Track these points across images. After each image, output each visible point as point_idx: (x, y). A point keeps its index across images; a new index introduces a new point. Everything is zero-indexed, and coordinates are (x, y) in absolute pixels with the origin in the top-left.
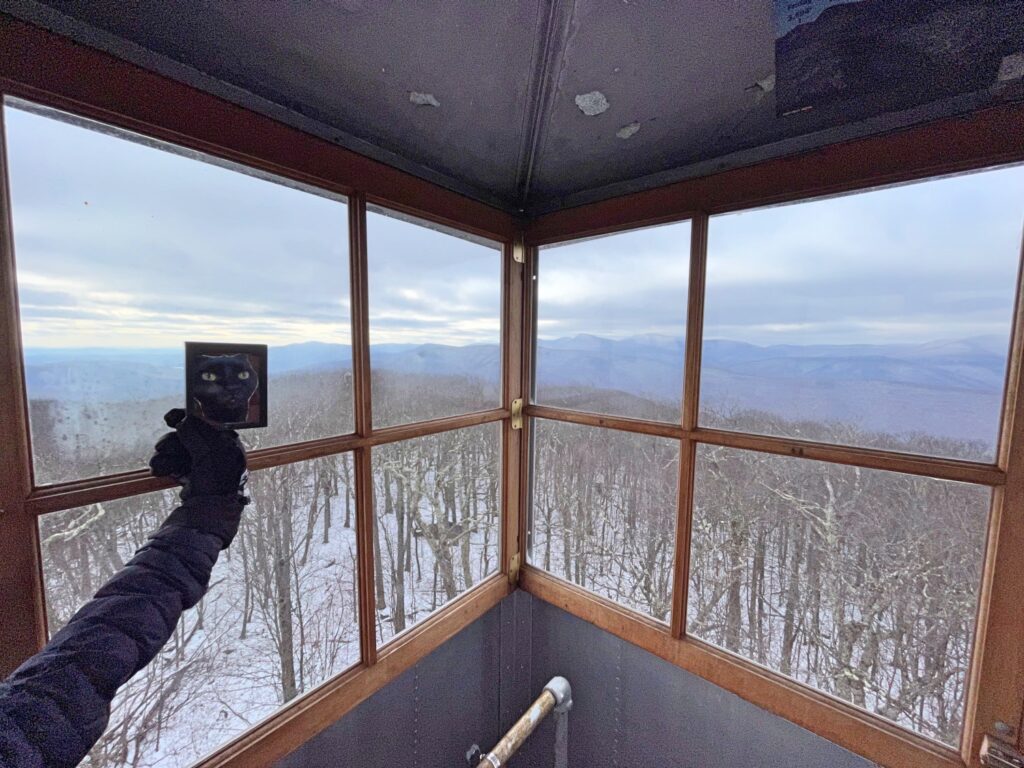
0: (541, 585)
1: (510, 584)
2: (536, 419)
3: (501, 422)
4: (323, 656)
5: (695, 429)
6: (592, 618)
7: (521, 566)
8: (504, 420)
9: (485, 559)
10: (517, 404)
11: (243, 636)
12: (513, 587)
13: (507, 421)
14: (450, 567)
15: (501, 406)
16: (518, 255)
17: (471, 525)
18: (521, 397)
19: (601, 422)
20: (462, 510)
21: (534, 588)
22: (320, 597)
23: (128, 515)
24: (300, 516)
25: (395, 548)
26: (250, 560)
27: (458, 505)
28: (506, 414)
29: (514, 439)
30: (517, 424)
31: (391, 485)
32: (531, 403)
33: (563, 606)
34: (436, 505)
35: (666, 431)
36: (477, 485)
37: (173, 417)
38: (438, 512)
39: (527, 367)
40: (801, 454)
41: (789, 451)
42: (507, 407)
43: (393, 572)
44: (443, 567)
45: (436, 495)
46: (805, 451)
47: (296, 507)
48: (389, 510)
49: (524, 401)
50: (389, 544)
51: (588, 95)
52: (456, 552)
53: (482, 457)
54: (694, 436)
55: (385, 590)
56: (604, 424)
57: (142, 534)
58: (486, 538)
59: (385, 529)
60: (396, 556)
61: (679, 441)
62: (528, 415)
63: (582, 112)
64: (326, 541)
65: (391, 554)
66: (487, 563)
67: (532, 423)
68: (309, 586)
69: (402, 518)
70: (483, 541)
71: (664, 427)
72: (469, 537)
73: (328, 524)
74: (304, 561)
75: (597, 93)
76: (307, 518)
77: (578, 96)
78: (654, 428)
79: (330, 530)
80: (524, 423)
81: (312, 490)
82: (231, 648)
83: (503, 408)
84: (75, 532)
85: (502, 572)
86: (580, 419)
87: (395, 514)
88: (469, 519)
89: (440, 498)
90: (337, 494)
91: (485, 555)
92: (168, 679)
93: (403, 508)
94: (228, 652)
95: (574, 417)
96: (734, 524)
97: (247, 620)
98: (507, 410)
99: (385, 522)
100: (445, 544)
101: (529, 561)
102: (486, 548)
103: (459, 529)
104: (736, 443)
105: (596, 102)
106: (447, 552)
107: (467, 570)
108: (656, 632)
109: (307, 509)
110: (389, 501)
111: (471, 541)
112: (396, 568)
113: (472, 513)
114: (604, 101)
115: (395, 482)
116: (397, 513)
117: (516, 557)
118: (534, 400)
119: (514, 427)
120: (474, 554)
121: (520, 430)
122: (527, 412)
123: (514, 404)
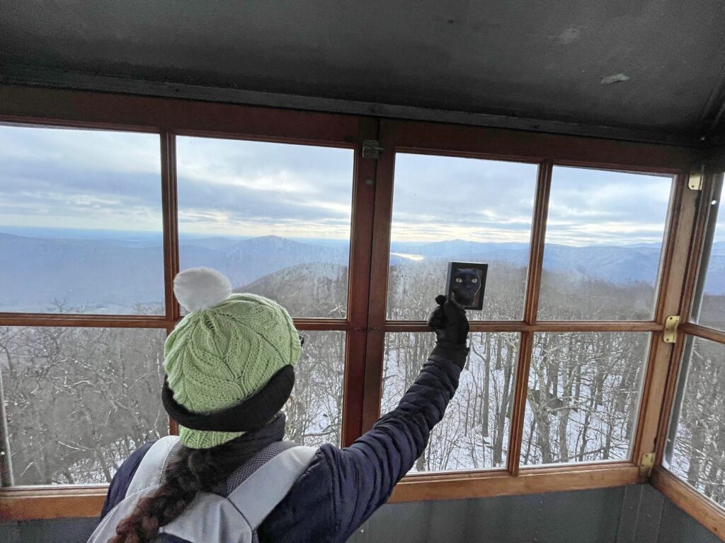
1: (639, 475)
2: (695, 337)
3: (650, 334)
4: (443, 448)
7: (655, 466)
8: (654, 332)
9: (584, 438)
10: (674, 320)
12: (643, 480)
13: (658, 333)
14: (547, 431)
15: (653, 318)
17: (572, 403)
18: (679, 314)
20: (565, 388)
25: (501, 396)
26: (409, 369)
27: (561, 382)
28: (658, 328)
29: (664, 352)
31: (503, 349)
32: (692, 322)
34: (541, 376)
36: (582, 371)
37: (440, 299)
38: (542, 382)
42: (659, 321)
43: (497, 414)
44: (540, 427)
45: (542, 368)
48: (498, 367)
49: (682, 320)
50: (496, 392)
52: (555, 421)
53: (590, 347)
55: (489, 424)
59: (495, 381)
60: (500, 403)
62: (686, 332)
65: (497, 399)
66: (585, 442)
67: (690, 340)
69: (509, 377)
70: (583, 421)
72: (568, 414)
80: (679, 339)
83: (655, 321)
85: (632, 461)
87: (503, 372)
88: (571, 397)
89: (545, 371)
91: (584, 435)
93: (510, 370)
98: (660, 324)
99: (495, 375)
100: (545, 410)
101: (666, 465)
102: (586, 429)
103: (559, 403)
106: (546, 417)
107: (563, 438)
110: (499, 360)
111: (569, 416)
112: (500, 412)
113: (574, 393)
115: (506, 347)
116: (506, 371)
117: (650, 455)
118: (695, 319)
119: (665, 340)
120: (572, 428)
121: (673, 344)
122: (684, 329)
123: (669, 319)
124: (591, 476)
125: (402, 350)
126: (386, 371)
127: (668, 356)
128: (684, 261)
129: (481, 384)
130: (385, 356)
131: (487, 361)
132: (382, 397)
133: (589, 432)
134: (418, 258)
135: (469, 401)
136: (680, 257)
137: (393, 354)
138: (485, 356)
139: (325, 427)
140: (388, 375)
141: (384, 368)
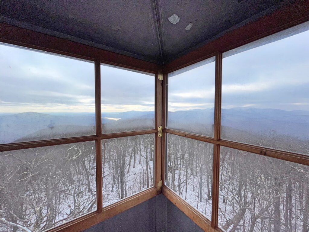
0: (168, 194)
2: (168, 134)
3: (154, 134)
5: (219, 140)
6: (183, 210)
7: (162, 185)
8: (155, 133)
11: (112, 191)
12: (158, 193)
13: (156, 134)
16: (160, 78)
18: (162, 126)
19: (186, 135)
21: (166, 194)
22: (131, 183)
23: (88, 155)
24: (127, 159)
28: (156, 131)
29: (159, 141)
30: (160, 135)
32: (166, 128)
33: (174, 203)
35: (207, 140)
39: (164, 115)
40: (265, 154)
41: (260, 153)
42: (156, 129)
43: (151, 179)
46: (267, 153)
47: (127, 156)
49: (163, 127)
51: (172, 16)
54: (218, 143)
56: (186, 136)
57: (91, 160)
58: (180, 172)
61: (213, 144)
62: (165, 132)
63: (172, 23)
64: (134, 167)
67: (166, 135)
68: (129, 180)
71: (207, 138)
73: (134, 163)
74: (128, 172)
75: (174, 15)
76: (129, 160)
77: (169, 18)
78: (203, 139)
79: (135, 164)
80: (163, 135)
81: (131, 152)
82: (109, 194)
83: (155, 129)
84: (75, 158)
86: (179, 134)
87: (152, 161)
90: (137, 154)
92: (94, 200)
94: (108, 195)
95: (177, 133)
96: (276, 179)
97: (113, 187)
98: (156, 130)
101: (165, 184)
104: (236, 147)
105: (175, 19)
108: (205, 223)
109: (129, 157)
114: (178, 17)
117: (160, 182)
118: (167, 127)
119: (159, 136)
120: (177, 177)
121: (162, 137)
122: (164, 131)
123: (159, 127)
124: (138, 199)
125: (111, 162)
126: (103, 173)
127: (160, 142)
128: (161, 105)
129: (145, 168)
130: (103, 166)
131: (147, 159)
132: (102, 187)
133: (181, 176)
134: (116, 119)
135: (141, 177)
136: (160, 104)
137: (107, 165)
138: (146, 157)
139: (69, 213)
140: (104, 176)
141: (102, 172)
